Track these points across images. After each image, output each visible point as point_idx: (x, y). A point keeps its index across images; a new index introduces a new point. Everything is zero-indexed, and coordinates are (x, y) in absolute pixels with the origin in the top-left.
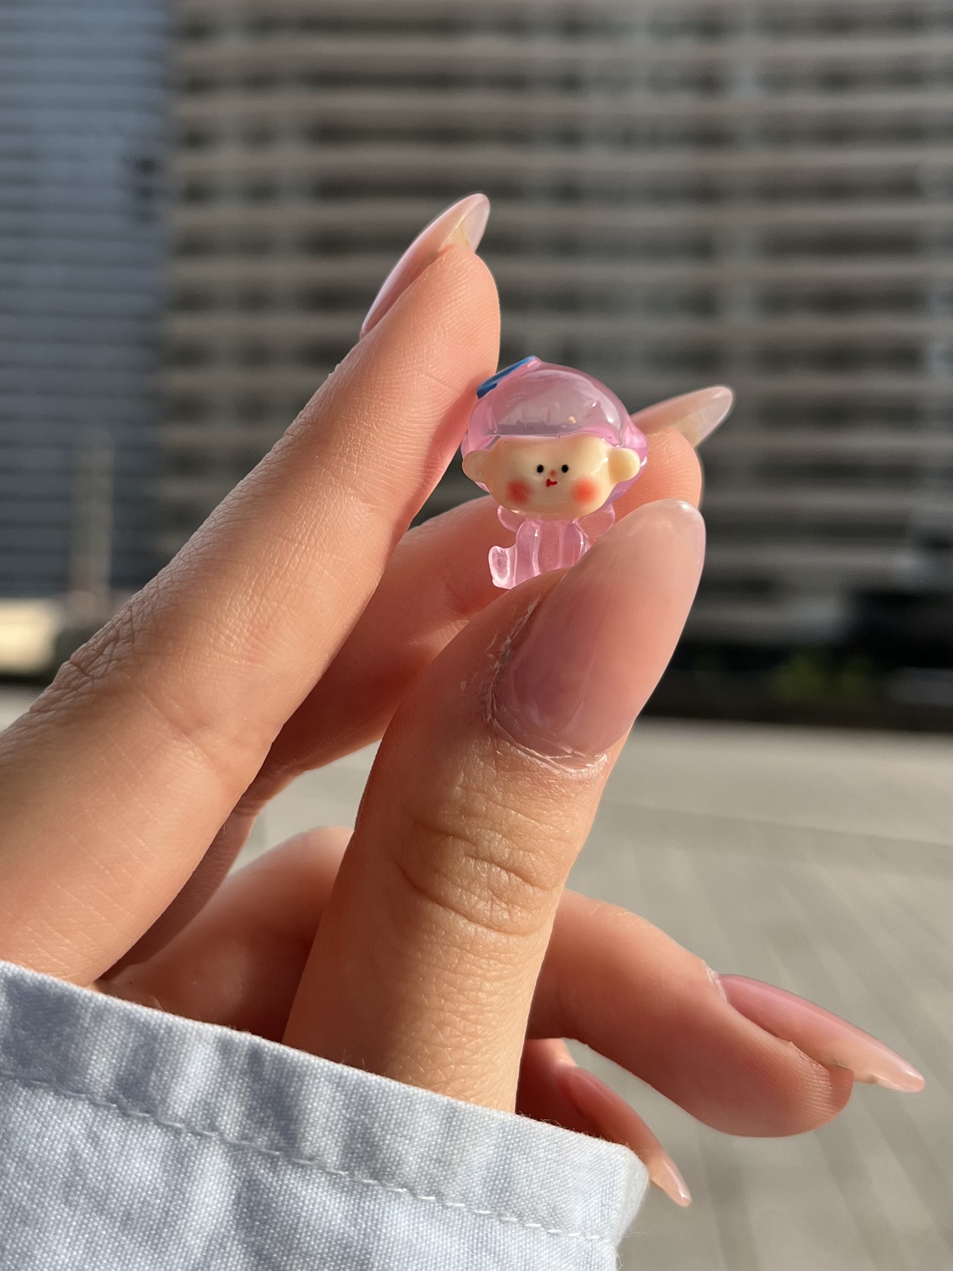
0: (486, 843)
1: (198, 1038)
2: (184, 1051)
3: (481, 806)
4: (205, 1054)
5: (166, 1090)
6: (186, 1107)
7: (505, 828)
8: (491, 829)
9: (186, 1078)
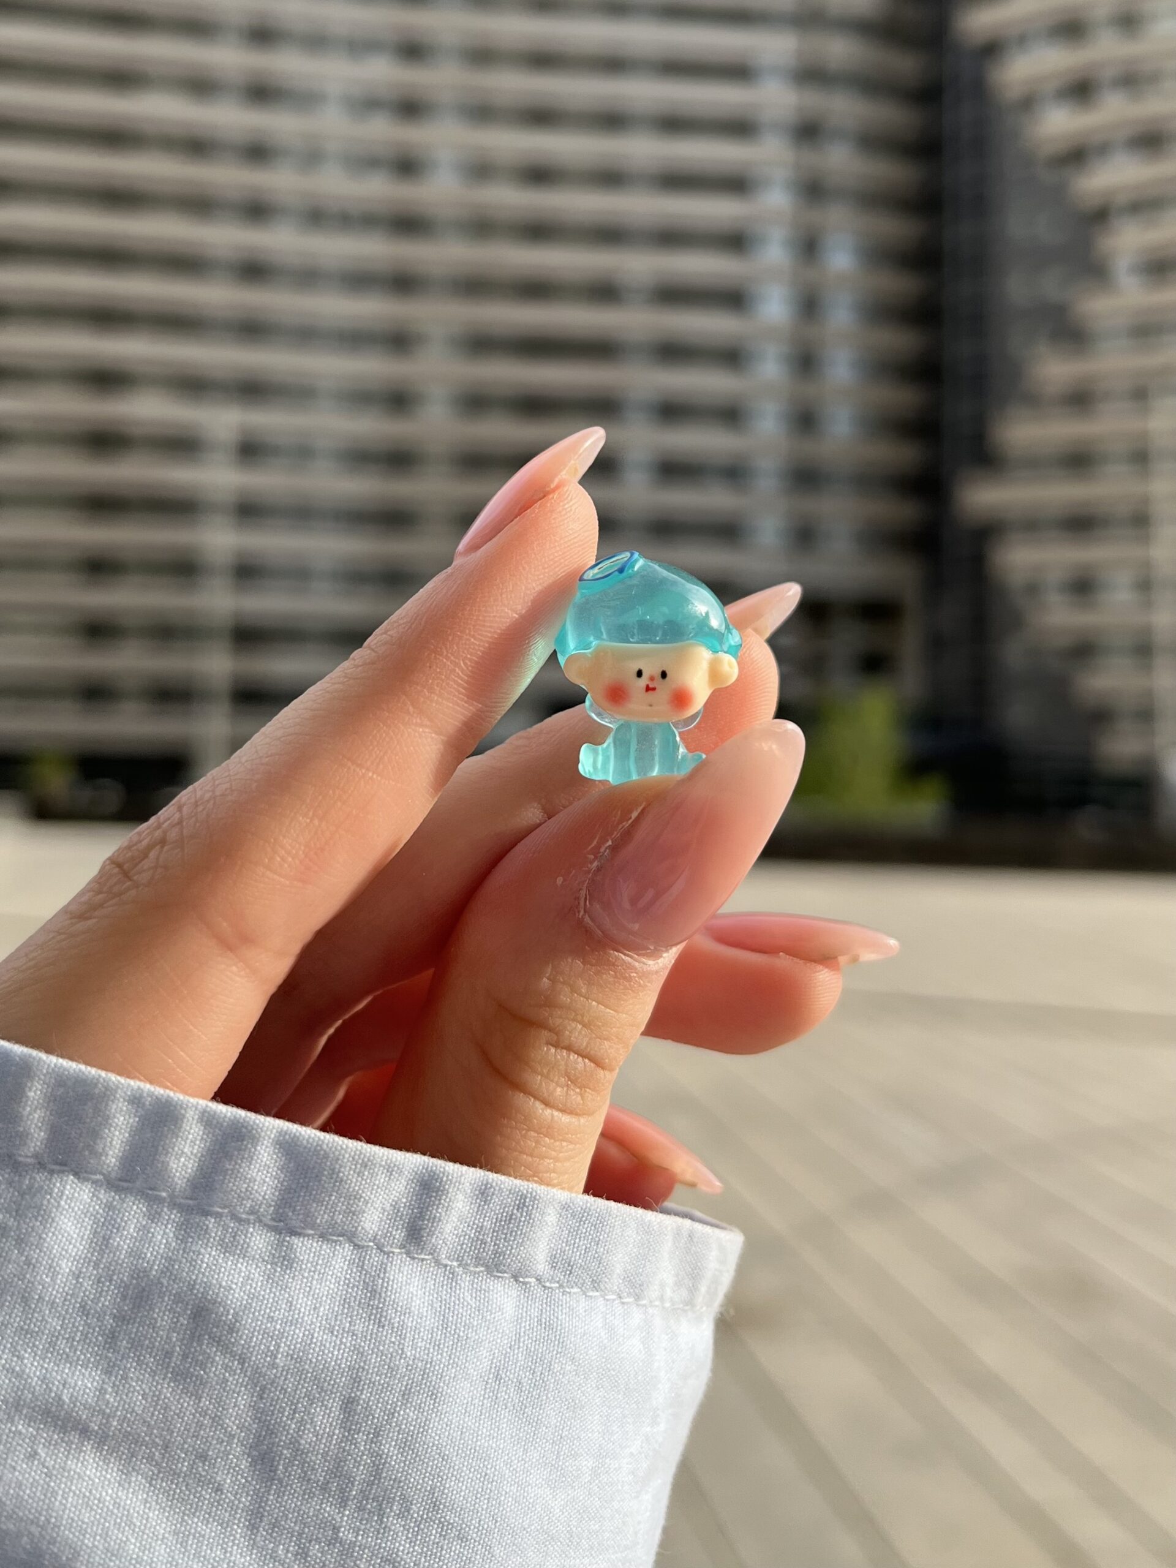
0: (567, 1033)
3: (565, 997)
7: (586, 1020)
8: (574, 1020)
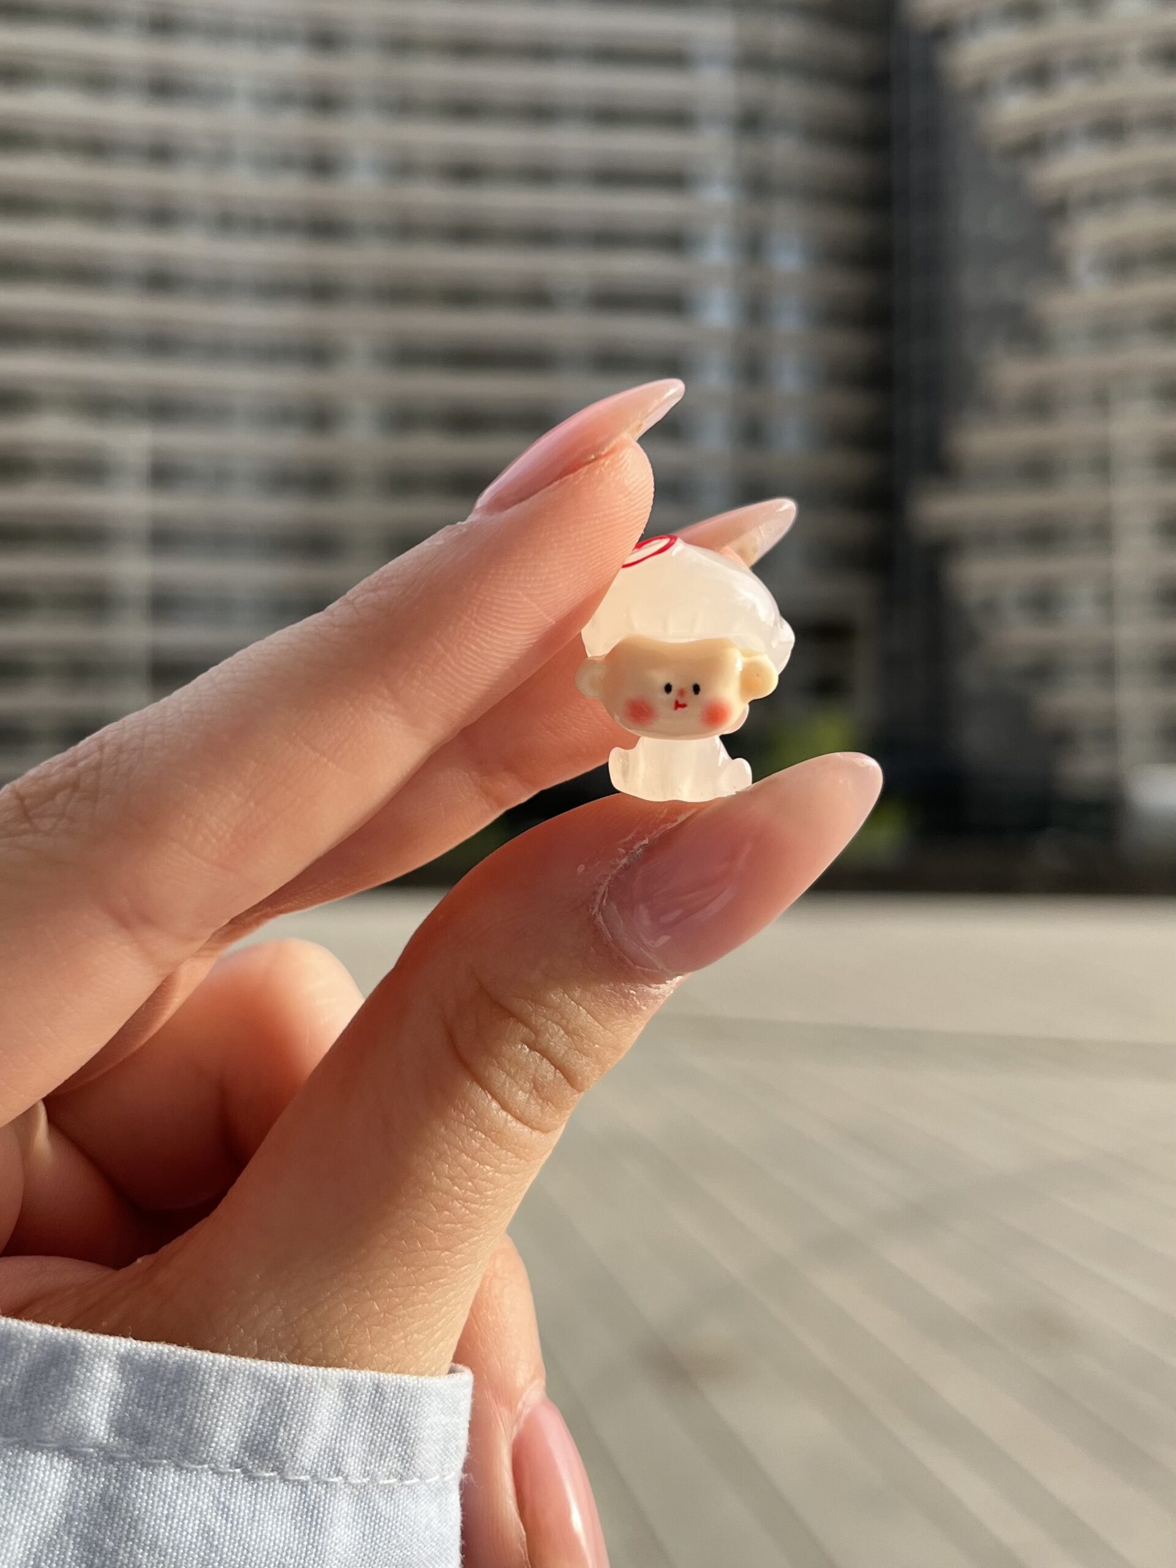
0: (548, 1036)
1: (323, 1384)
2: (311, 1400)
4: (330, 1399)
5: (295, 1444)
6: (312, 1458)
7: (570, 1026)
9: (313, 1427)
